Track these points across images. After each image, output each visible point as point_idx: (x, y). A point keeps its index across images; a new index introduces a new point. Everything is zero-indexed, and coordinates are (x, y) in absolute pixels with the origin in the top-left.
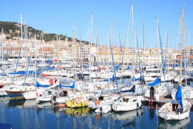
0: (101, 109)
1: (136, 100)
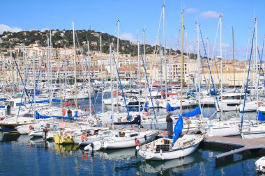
0: (92, 146)
1: (137, 135)
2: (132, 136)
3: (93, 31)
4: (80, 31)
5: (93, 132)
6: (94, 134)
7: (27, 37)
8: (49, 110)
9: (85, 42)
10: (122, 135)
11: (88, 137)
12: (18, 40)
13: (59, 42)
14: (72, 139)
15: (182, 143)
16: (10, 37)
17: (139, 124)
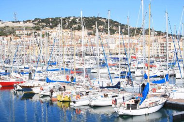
1: (117, 96)
2: (113, 97)
3: (101, 18)
4: (91, 17)
5: (84, 93)
6: (86, 95)
7: (52, 22)
8: (59, 76)
9: (94, 26)
10: (106, 96)
11: (81, 97)
12: (44, 24)
13: (75, 26)
14: (69, 98)
15: (148, 103)
16: (39, 22)
17: (119, 88)
